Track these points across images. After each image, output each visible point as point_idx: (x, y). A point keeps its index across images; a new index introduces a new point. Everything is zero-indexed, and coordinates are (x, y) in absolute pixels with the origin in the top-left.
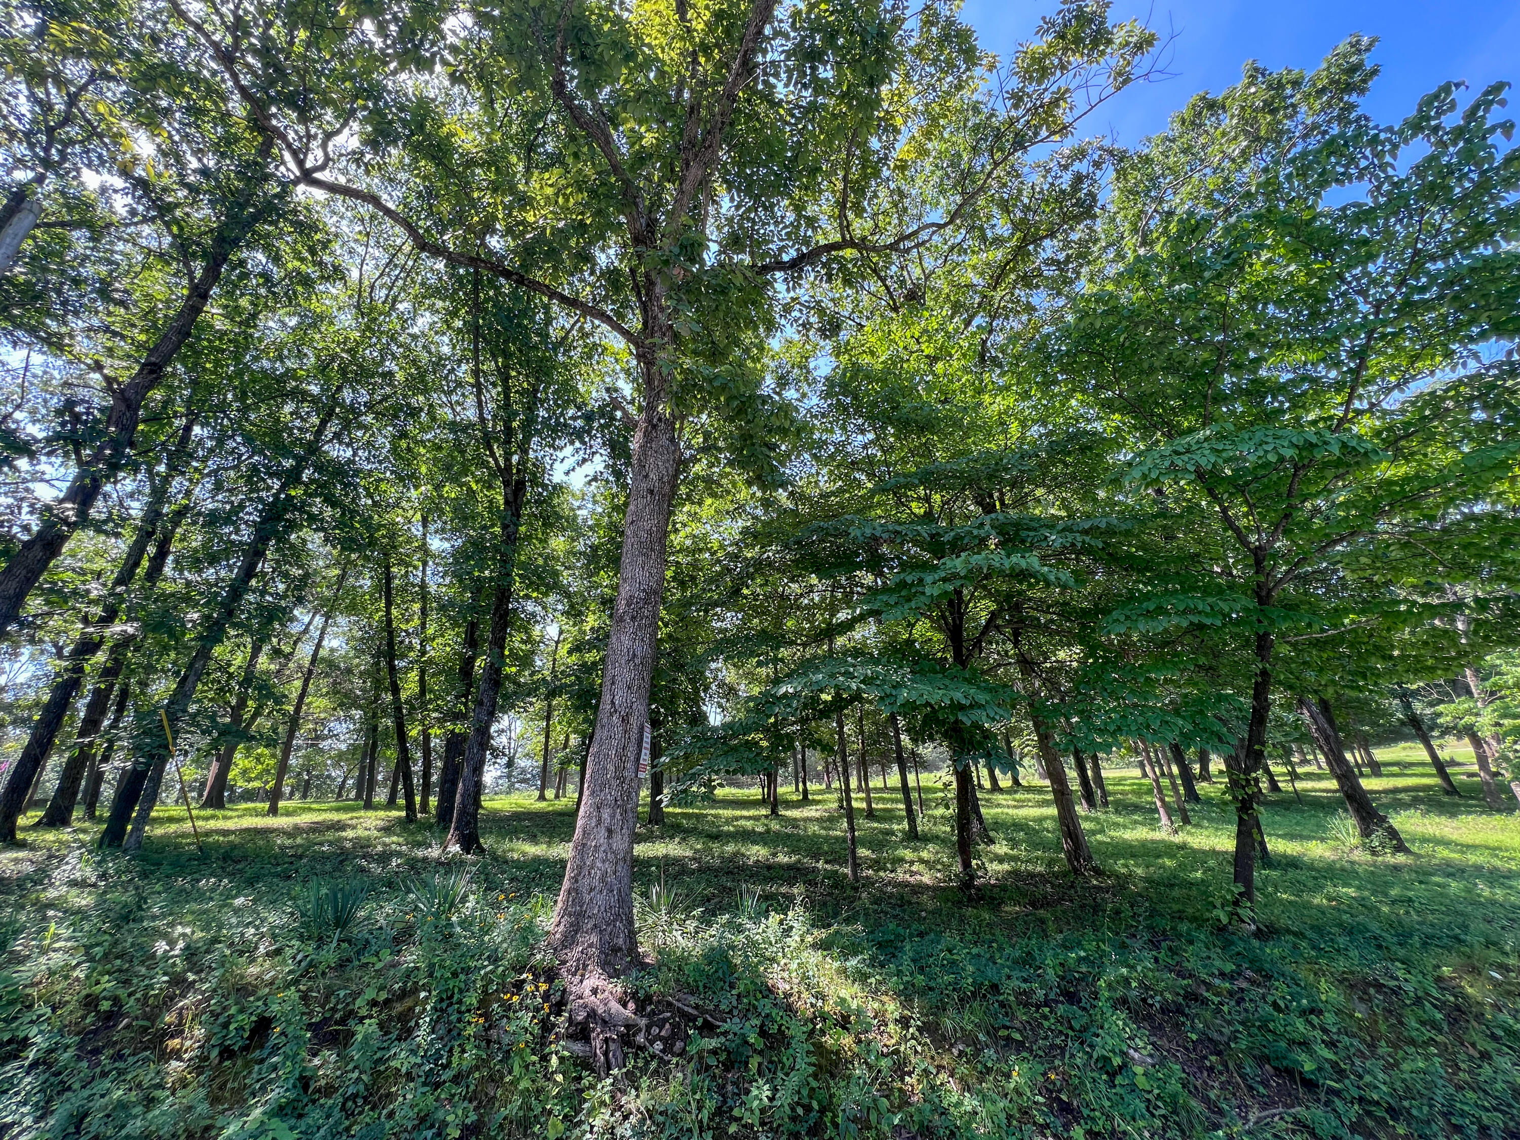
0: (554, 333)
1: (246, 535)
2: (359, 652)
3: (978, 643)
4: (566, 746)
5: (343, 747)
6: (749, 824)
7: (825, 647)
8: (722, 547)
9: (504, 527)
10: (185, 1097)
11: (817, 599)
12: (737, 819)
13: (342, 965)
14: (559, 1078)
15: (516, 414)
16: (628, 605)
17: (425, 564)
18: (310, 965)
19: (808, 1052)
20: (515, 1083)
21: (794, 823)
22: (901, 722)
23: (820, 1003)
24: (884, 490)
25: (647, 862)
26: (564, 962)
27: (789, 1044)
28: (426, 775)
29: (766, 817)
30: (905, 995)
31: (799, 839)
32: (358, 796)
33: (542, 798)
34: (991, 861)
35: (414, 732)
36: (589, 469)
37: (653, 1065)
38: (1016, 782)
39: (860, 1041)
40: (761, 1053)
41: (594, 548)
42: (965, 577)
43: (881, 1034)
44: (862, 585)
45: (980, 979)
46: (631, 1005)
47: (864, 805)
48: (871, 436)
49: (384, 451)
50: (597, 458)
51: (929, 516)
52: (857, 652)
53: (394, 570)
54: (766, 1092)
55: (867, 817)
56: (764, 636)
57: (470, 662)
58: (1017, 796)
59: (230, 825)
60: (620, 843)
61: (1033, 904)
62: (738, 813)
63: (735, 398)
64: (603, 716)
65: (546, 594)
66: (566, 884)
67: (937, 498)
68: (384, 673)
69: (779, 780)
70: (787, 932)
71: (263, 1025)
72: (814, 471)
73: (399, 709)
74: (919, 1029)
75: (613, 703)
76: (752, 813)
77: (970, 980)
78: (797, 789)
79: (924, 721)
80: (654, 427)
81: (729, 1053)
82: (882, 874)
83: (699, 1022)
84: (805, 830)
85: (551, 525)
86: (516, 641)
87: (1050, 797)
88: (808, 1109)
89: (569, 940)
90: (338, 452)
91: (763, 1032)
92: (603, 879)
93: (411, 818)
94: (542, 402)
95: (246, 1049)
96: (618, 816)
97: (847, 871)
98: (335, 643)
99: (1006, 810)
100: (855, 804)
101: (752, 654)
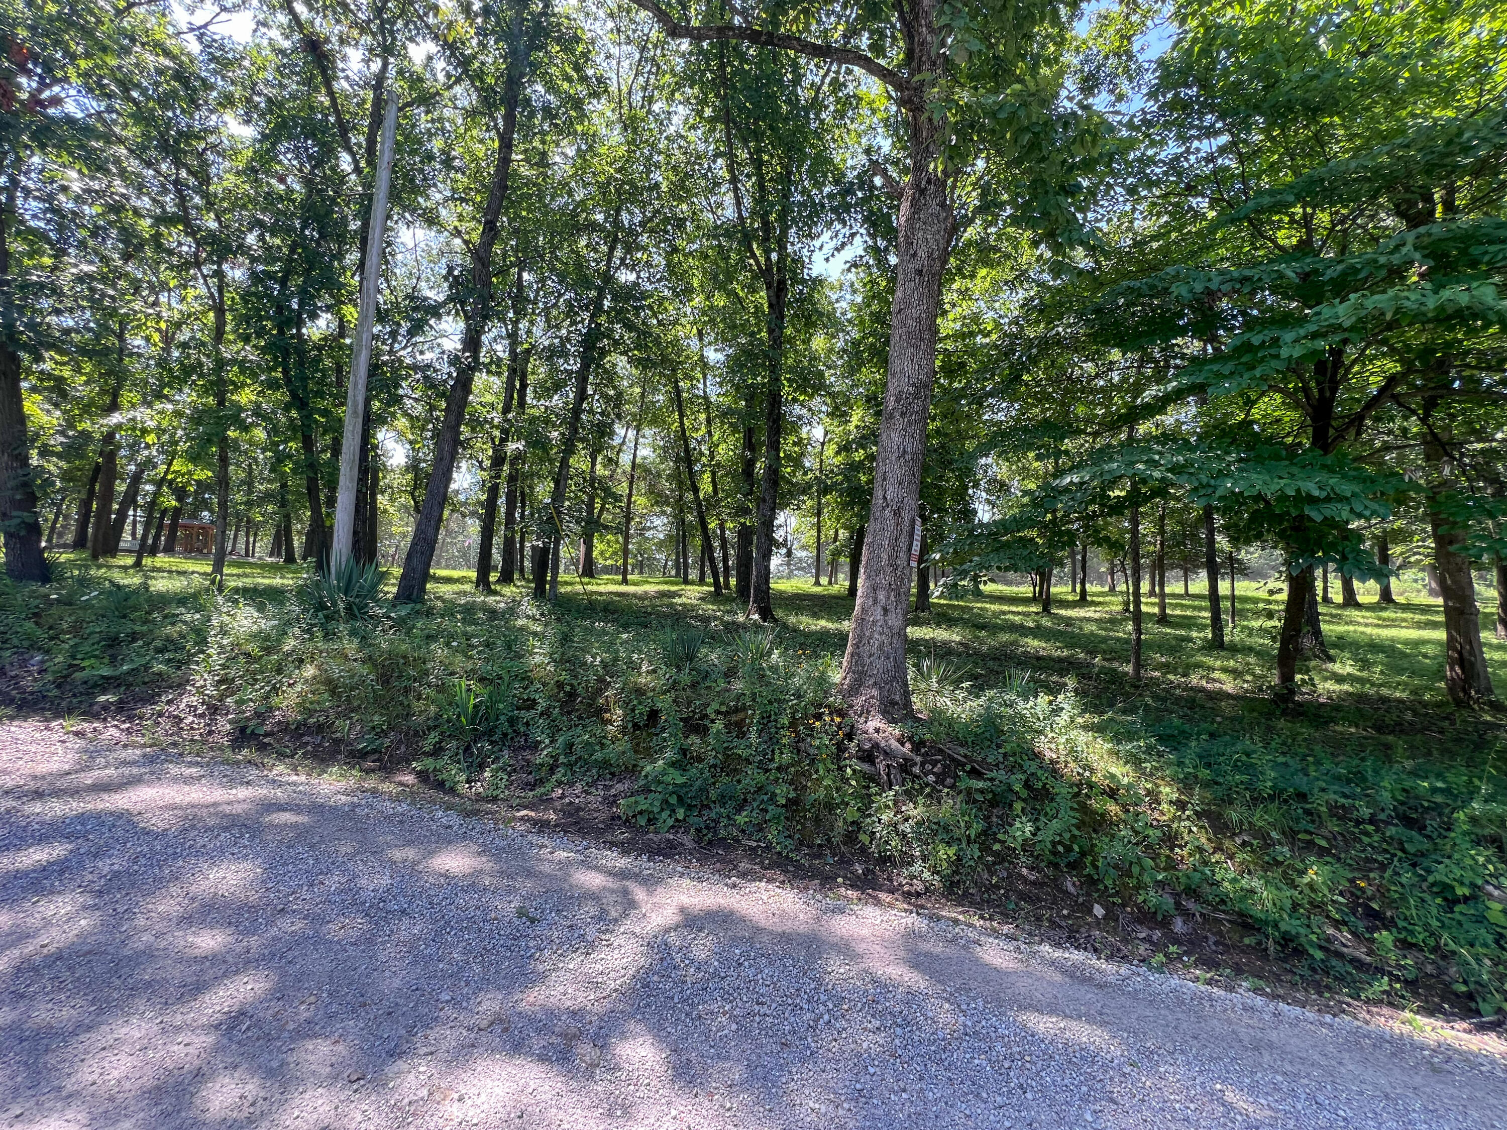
0: (804, 95)
1: (574, 365)
2: (663, 460)
3: (1357, 421)
4: (835, 540)
5: (661, 536)
6: (1017, 619)
7: (1123, 436)
8: (997, 325)
9: (770, 331)
10: (620, 747)
11: (1116, 379)
12: (1004, 613)
13: (694, 685)
14: (854, 783)
15: (772, 205)
16: (898, 400)
17: (705, 378)
18: (675, 682)
19: (1072, 809)
20: (820, 780)
21: (1069, 621)
22: (1219, 521)
23: (1087, 774)
24: (1232, 221)
25: (918, 642)
26: (851, 706)
27: (1052, 800)
28: (725, 559)
29: (1037, 613)
30: (1186, 784)
31: (1073, 636)
32: (678, 574)
33: (817, 583)
34: (1326, 679)
35: (713, 525)
36: (849, 253)
37: (928, 790)
38: (1386, 596)
39: (1128, 811)
40: (1024, 800)
41: (856, 344)
42: (1352, 329)
43: (1153, 810)
44: (1183, 357)
45: (1282, 785)
46: (908, 745)
47: (1156, 610)
48: (1224, 139)
49: (661, 268)
50: (858, 240)
51: (1305, 247)
52: (1166, 437)
53: (681, 384)
54: (1029, 828)
55: (1158, 622)
56: (1046, 426)
57: (750, 464)
58: (1385, 614)
59: (602, 589)
60: (895, 620)
61: (1379, 729)
62: (1006, 608)
63: (1027, 129)
64: (876, 511)
65: (812, 396)
66: (849, 649)
67: (1323, 218)
68: (685, 476)
69: (1053, 580)
70: (1057, 711)
71: (654, 715)
72: (1128, 208)
73: (699, 505)
74: (1196, 813)
75: (885, 498)
76: (1020, 609)
77: (1269, 784)
78: (1074, 590)
79: (1252, 519)
80: (923, 192)
81: (995, 795)
82: (1171, 677)
83: (968, 768)
84: (1081, 628)
85: (814, 325)
86: (788, 446)
87: (1441, 618)
88: (1068, 849)
89: (854, 689)
90: (626, 277)
91: (1027, 785)
92: (880, 648)
93: (718, 593)
94: (796, 184)
95: (646, 725)
96: (892, 598)
97: (1129, 668)
98: (645, 452)
99: (1361, 629)
100: (1144, 608)
101: (1030, 447)
